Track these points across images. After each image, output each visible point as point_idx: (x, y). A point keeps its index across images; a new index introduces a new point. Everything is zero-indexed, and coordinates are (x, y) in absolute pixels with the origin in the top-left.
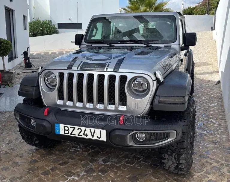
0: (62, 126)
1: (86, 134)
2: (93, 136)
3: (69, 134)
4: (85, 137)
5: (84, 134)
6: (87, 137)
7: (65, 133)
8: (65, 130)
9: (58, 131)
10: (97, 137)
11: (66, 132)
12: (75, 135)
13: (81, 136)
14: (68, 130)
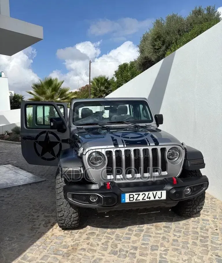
0: (127, 195)
1: (150, 197)
2: (155, 198)
3: (134, 201)
4: (148, 199)
5: (147, 198)
6: (150, 199)
7: (130, 200)
8: (130, 198)
9: (123, 200)
10: (159, 197)
11: (132, 199)
12: (140, 200)
13: (145, 199)
14: (133, 197)
